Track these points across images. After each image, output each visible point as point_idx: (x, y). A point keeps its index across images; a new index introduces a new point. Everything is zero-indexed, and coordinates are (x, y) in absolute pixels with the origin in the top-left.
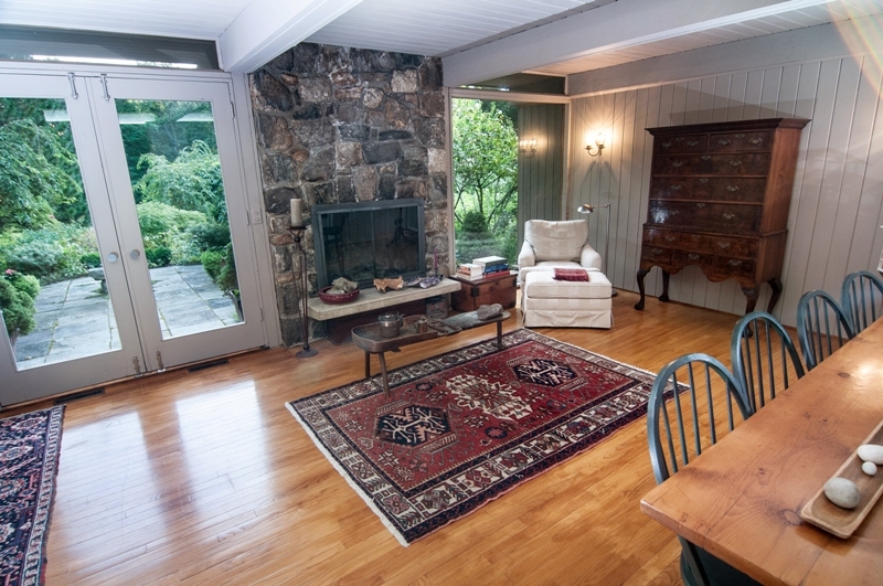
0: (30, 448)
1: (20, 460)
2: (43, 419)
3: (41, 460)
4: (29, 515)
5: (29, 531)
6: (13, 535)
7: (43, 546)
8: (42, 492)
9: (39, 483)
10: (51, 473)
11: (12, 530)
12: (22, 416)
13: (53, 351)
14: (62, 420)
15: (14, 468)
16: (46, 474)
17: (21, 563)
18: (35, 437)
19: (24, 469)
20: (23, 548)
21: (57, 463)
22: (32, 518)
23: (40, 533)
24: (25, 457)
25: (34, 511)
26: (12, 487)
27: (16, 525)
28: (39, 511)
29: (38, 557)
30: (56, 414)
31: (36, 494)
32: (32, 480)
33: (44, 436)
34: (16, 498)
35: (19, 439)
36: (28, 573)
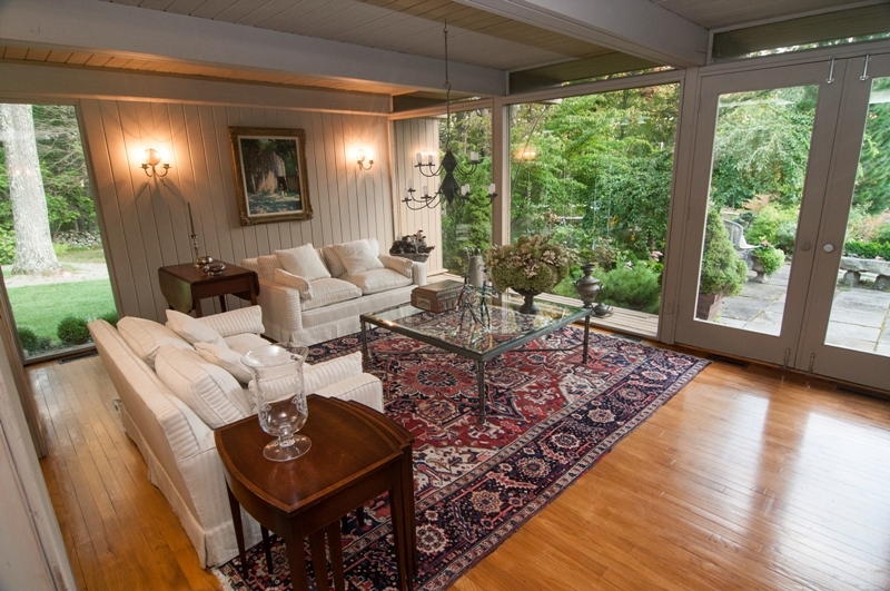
0: (665, 378)
1: (654, 382)
2: (690, 363)
3: (664, 390)
4: (627, 418)
5: (619, 427)
6: (611, 423)
7: (617, 441)
8: (646, 410)
9: (649, 403)
10: (661, 402)
11: (612, 420)
12: (680, 354)
13: (757, 320)
14: (699, 371)
15: (646, 385)
16: (659, 401)
17: (599, 441)
18: (675, 373)
19: (650, 389)
20: (608, 434)
21: (671, 398)
22: (628, 421)
23: (622, 433)
24: (658, 382)
25: (632, 417)
26: (636, 395)
27: (617, 419)
28: (633, 420)
29: (609, 445)
30: (699, 365)
31: (642, 408)
32: (648, 399)
33: (680, 375)
34: (630, 403)
35: (665, 369)
36: (597, 450)
